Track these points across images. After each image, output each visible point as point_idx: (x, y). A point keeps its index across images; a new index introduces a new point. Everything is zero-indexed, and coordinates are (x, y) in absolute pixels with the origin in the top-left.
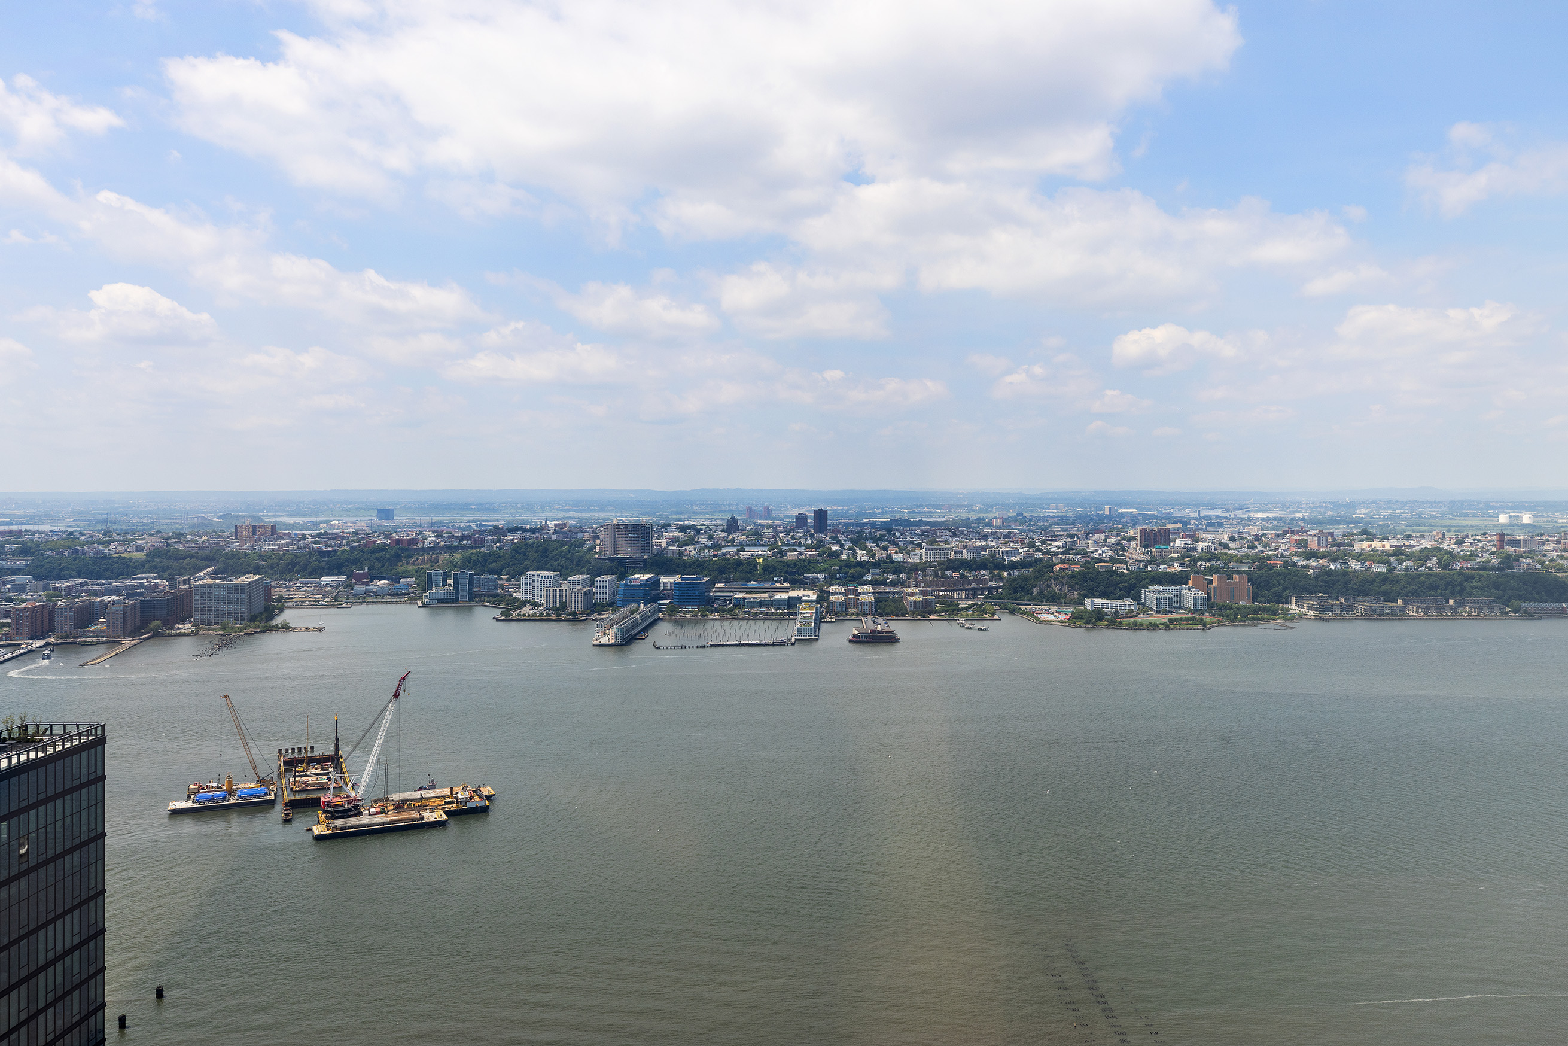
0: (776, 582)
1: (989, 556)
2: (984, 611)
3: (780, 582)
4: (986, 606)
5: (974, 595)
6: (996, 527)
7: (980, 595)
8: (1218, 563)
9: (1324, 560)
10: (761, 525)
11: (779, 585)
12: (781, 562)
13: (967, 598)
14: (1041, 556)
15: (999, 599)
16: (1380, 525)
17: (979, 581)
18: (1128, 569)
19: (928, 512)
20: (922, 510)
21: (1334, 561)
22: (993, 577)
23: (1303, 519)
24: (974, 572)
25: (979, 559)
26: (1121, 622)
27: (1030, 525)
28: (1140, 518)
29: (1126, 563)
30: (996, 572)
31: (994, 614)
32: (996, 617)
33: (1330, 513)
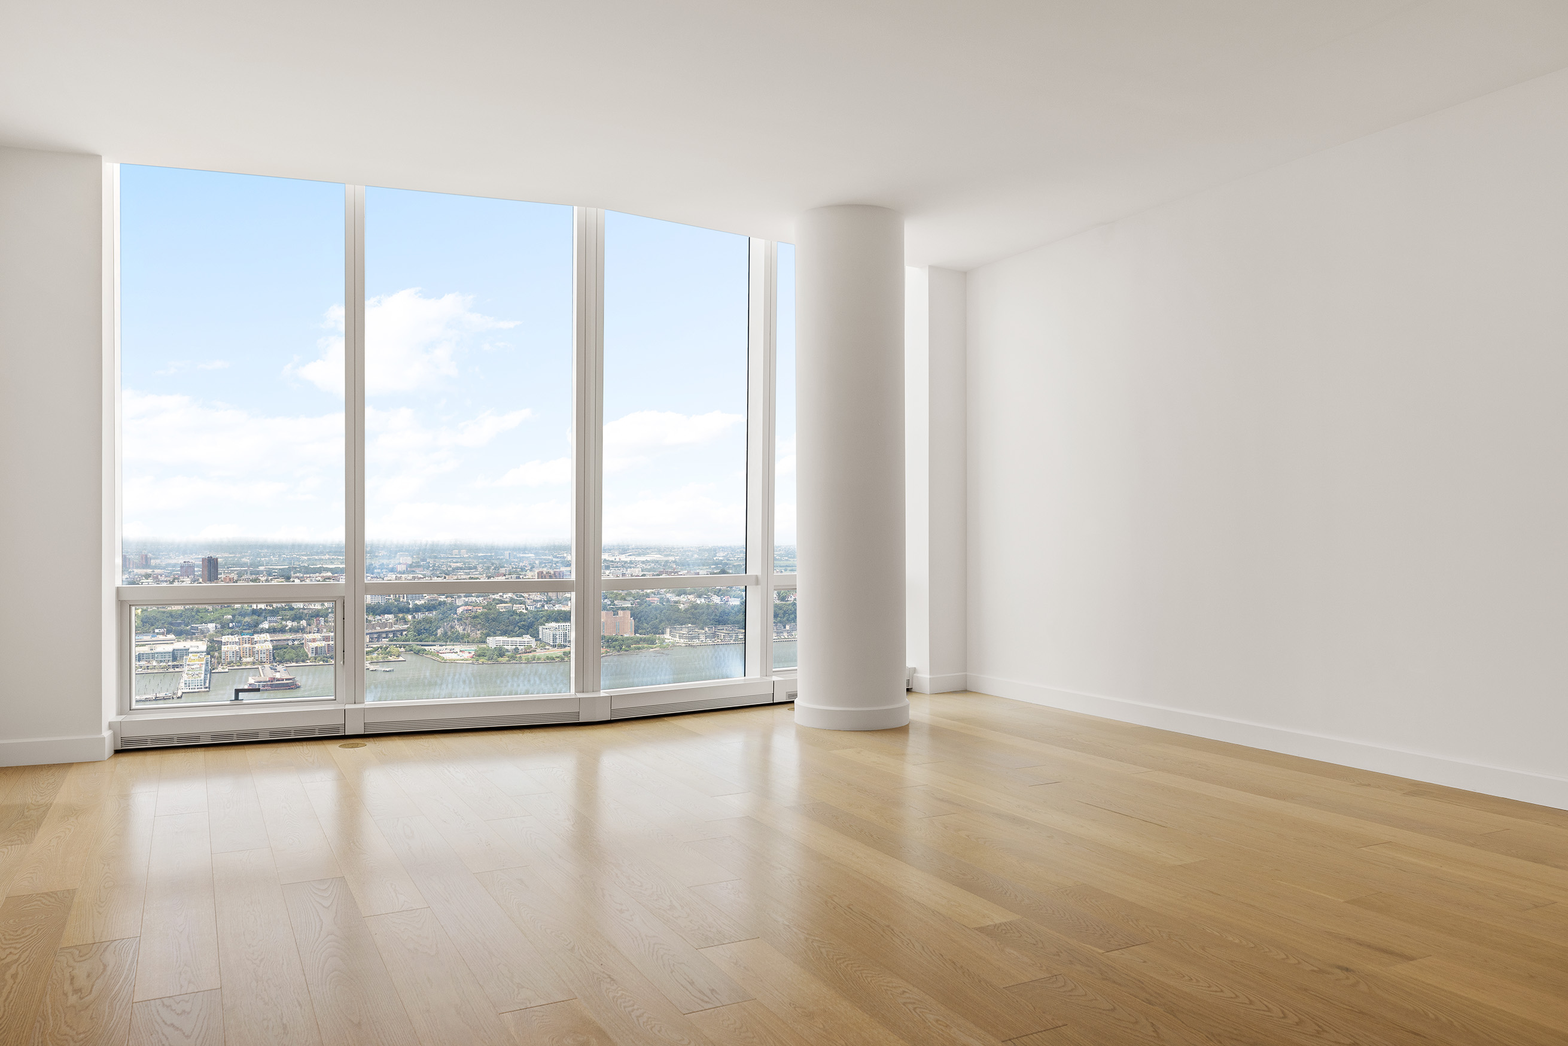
0: (158, 634)
1: (394, 601)
2: (390, 654)
3: (163, 634)
4: (393, 649)
5: (379, 638)
6: (400, 573)
7: (384, 638)
8: (606, 600)
9: (692, 596)
10: (139, 575)
11: (161, 637)
12: (164, 612)
13: (372, 642)
14: (445, 599)
15: (404, 641)
16: (734, 566)
17: (385, 625)
18: (527, 609)
19: (329, 559)
20: (323, 557)
21: (700, 596)
22: (397, 620)
23: (674, 562)
24: (378, 617)
25: (383, 604)
26: (520, 657)
27: (433, 569)
28: (537, 562)
29: (523, 603)
30: (401, 615)
31: (398, 656)
32: (401, 659)
33: (696, 556)
